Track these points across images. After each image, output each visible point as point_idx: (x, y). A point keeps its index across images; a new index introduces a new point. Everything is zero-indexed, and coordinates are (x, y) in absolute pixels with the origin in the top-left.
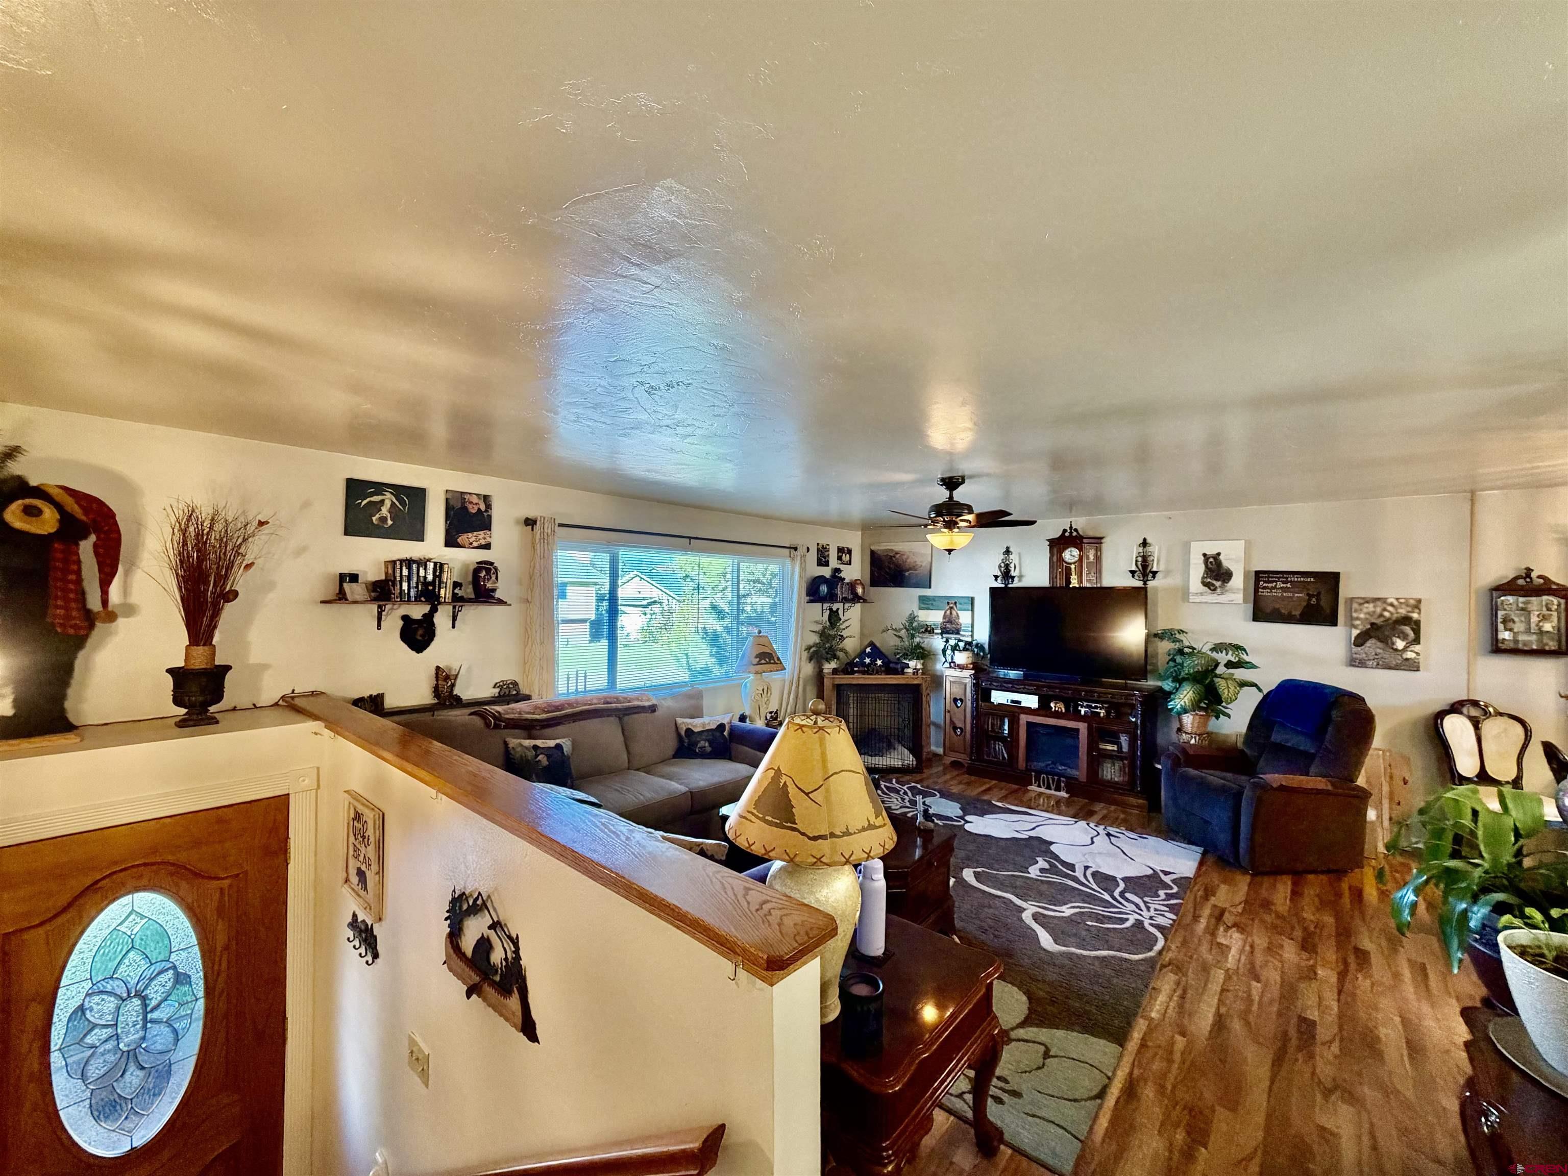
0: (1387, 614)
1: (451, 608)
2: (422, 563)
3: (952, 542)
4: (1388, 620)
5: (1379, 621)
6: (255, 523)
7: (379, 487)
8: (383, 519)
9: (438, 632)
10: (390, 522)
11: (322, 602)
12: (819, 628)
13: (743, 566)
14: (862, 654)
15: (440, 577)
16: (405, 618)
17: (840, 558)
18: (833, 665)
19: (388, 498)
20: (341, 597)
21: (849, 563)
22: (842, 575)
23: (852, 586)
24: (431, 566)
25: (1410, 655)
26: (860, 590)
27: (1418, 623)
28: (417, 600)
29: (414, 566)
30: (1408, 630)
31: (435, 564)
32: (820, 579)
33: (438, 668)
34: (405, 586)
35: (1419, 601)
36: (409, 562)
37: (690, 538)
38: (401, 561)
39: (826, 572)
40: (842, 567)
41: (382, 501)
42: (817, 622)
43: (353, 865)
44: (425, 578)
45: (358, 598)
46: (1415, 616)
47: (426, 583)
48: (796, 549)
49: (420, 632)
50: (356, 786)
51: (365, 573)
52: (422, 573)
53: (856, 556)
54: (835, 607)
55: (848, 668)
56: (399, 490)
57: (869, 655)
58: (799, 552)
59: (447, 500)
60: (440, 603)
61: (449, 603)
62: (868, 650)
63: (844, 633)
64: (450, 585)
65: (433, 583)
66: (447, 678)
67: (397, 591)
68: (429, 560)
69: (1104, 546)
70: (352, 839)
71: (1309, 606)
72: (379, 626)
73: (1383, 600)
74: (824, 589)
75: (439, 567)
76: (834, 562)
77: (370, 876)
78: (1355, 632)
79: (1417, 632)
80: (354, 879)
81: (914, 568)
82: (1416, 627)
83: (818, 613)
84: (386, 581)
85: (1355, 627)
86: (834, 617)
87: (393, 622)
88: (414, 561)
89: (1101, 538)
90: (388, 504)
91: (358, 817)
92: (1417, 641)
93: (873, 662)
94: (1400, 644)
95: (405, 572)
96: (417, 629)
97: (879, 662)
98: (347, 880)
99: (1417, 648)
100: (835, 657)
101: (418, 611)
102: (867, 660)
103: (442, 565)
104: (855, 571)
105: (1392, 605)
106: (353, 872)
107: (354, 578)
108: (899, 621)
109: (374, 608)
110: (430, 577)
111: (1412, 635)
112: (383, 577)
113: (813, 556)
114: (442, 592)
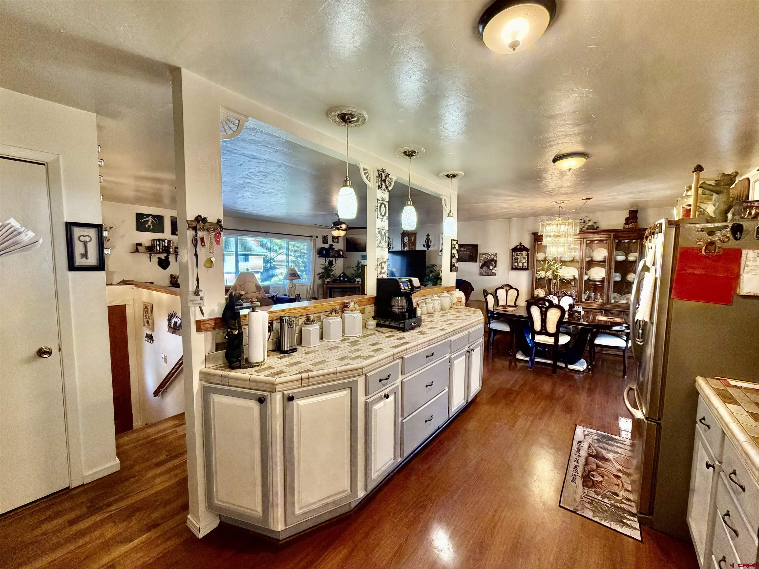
0: (488, 258)
1: (175, 255)
2: (164, 240)
3: (339, 234)
4: (489, 260)
5: (486, 260)
6: (109, 228)
7: (147, 216)
8: (149, 226)
9: (171, 263)
10: (152, 227)
11: (131, 252)
12: (323, 267)
13: (289, 242)
14: (340, 276)
15: (170, 245)
16: (159, 258)
17: (333, 241)
18: (329, 280)
19: (151, 219)
20: (137, 251)
21: (338, 242)
22: (334, 247)
23: (338, 252)
24: (166, 241)
25: (493, 271)
26: (341, 253)
27: (496, 261)
28: (162, 252)
29: (161, 241)
30: (493, 263)
31: (168, 241)
32: (323, 249)
33: (171, 275)
34: (158, 248)
35: (496, 254)
36: (159, 240)
37: (266, 233)
38: (156, 240)
39: (327, 246)
40: (334, 244)
41: (149, 220)
42: (323, 265)
43: (145, 320)
44: (165, 245)
45: (142, 251)
46: (495, 258)
47: (165, 247)
48: (312, 237)
49: (164, 263)
50: (145, 301)
51: (145, 244)
52: (163, 243)
53: (341, 240)
54: (331, 259)
55: (334, 281)
56: (154, 216)
57: (342, 277)
58: (313, 238)
59: (171, 219)
60: (170, 253)
61: (173, 254)
62: (342, 275)
63: (333, 269)
64: (173, 248)
65: (168, 247)
66: (175, 278)
67: (156, 249)
68: (166, 239)
69: (417, 236)
70: (145, 314)
71: (470, 255)
72: (150, 261)
73: (488, 254)
74: (324, 252)
75: (169, 242)
76: (330, 242)
77: (150, 321)
78: (481, 264)
79: (496, 263)
80: (146, 324)
81: (360, 244)
82: (495, 261)
83: (323, 261)
84: (152, 246)
85: (481, 262)
86: (331, 263)
87: (155, 259)
88: (161, 240)
89: (416, 233)
90: (151, 221)
91: (146, 307)
92: (495, 266)
93: (344, 279)
94: (491, 268)
95: (158, 243)
96: (163, 262)
97: (346, 279)
98: (144, 325)
99: (495, 269)
100: (329, 277)
101: (163, 256)
102: (342, 279)
103: (170, 241)
104: (340, 246)
105: (490, 255)
106: (146, 322)
107: (141, 245)
108: (354, 264)
109: (148, 255)
110: (166, 245)
111: (494, 265)
112: (151, 245)
113: (320, 240)
114: (171, 250)
